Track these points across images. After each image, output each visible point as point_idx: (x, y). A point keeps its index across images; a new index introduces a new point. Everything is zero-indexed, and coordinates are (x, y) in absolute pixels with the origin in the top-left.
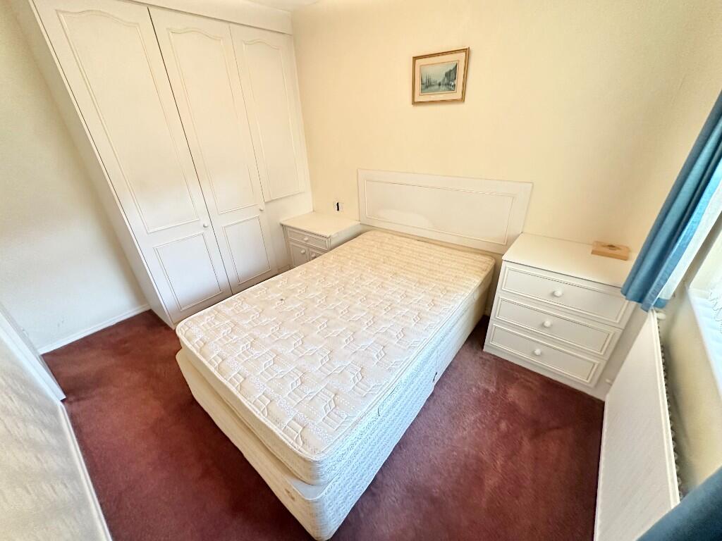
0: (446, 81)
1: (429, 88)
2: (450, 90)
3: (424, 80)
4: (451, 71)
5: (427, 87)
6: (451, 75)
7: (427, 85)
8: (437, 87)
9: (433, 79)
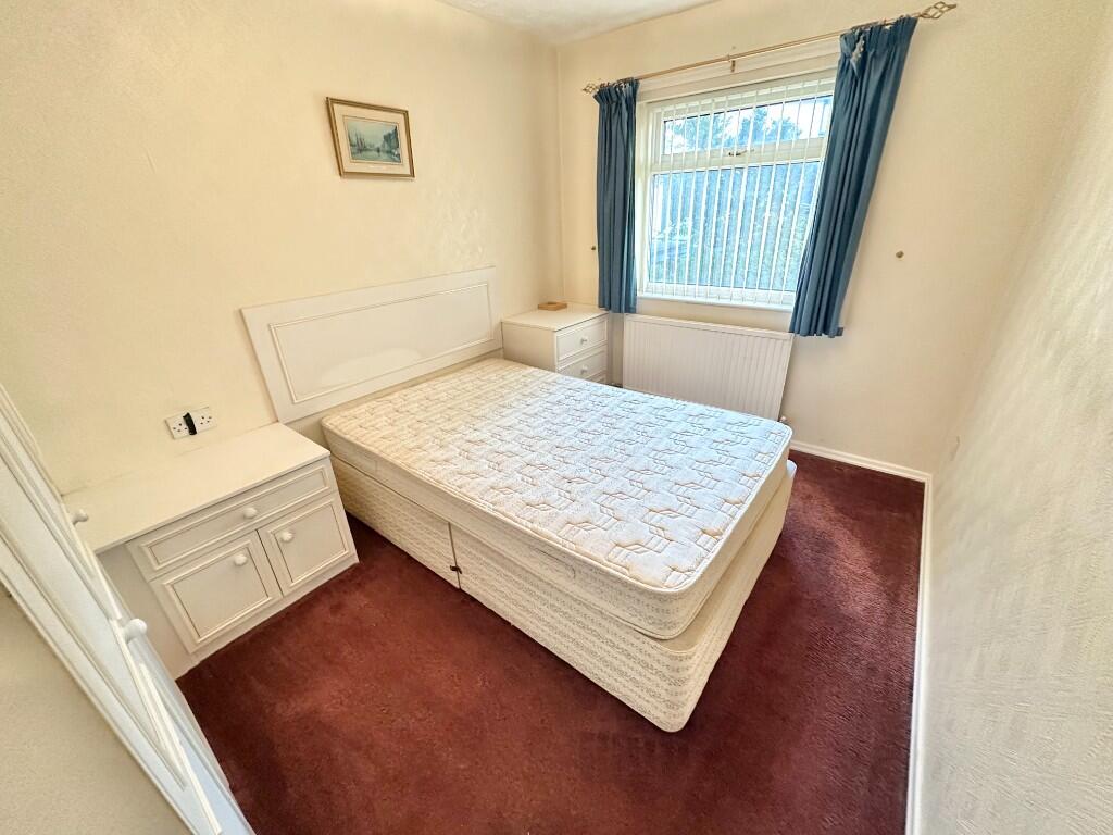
0: (387, 148)
1: (364, 153)
2: (395, 161)
3: (354, 140)
4: (390, 134)
5: (360, 151)
6: (391, 139)
7: (360, 148)
8: (376, 153)
9: (368, 141)
